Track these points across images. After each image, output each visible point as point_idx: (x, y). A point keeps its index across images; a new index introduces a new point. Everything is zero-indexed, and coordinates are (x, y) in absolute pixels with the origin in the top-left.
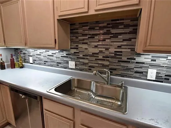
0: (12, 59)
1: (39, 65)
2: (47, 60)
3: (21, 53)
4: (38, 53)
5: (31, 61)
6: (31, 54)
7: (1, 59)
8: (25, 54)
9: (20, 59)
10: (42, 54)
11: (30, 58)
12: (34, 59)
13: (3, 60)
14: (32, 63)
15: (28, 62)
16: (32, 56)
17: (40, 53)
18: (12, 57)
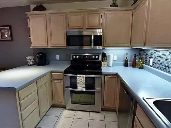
0: (134, 59)
1: (158, 69)
2: (168, 65)
3: (143, 54)
4: (160, 55)
5: (151, 64)
6: (153, 56)
7: (127, 58)
8: (147, 55)
9: (141, 60)
10: (164, 56)
11: (150, 60)
12: (154, 61)
13: (127, 59)
14: (152, 65)
15: (148, 64)
16: (153, 58)
17: (162, 55)
18: (135, 57)
